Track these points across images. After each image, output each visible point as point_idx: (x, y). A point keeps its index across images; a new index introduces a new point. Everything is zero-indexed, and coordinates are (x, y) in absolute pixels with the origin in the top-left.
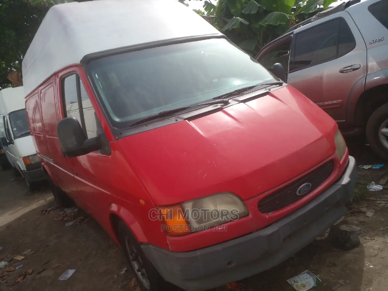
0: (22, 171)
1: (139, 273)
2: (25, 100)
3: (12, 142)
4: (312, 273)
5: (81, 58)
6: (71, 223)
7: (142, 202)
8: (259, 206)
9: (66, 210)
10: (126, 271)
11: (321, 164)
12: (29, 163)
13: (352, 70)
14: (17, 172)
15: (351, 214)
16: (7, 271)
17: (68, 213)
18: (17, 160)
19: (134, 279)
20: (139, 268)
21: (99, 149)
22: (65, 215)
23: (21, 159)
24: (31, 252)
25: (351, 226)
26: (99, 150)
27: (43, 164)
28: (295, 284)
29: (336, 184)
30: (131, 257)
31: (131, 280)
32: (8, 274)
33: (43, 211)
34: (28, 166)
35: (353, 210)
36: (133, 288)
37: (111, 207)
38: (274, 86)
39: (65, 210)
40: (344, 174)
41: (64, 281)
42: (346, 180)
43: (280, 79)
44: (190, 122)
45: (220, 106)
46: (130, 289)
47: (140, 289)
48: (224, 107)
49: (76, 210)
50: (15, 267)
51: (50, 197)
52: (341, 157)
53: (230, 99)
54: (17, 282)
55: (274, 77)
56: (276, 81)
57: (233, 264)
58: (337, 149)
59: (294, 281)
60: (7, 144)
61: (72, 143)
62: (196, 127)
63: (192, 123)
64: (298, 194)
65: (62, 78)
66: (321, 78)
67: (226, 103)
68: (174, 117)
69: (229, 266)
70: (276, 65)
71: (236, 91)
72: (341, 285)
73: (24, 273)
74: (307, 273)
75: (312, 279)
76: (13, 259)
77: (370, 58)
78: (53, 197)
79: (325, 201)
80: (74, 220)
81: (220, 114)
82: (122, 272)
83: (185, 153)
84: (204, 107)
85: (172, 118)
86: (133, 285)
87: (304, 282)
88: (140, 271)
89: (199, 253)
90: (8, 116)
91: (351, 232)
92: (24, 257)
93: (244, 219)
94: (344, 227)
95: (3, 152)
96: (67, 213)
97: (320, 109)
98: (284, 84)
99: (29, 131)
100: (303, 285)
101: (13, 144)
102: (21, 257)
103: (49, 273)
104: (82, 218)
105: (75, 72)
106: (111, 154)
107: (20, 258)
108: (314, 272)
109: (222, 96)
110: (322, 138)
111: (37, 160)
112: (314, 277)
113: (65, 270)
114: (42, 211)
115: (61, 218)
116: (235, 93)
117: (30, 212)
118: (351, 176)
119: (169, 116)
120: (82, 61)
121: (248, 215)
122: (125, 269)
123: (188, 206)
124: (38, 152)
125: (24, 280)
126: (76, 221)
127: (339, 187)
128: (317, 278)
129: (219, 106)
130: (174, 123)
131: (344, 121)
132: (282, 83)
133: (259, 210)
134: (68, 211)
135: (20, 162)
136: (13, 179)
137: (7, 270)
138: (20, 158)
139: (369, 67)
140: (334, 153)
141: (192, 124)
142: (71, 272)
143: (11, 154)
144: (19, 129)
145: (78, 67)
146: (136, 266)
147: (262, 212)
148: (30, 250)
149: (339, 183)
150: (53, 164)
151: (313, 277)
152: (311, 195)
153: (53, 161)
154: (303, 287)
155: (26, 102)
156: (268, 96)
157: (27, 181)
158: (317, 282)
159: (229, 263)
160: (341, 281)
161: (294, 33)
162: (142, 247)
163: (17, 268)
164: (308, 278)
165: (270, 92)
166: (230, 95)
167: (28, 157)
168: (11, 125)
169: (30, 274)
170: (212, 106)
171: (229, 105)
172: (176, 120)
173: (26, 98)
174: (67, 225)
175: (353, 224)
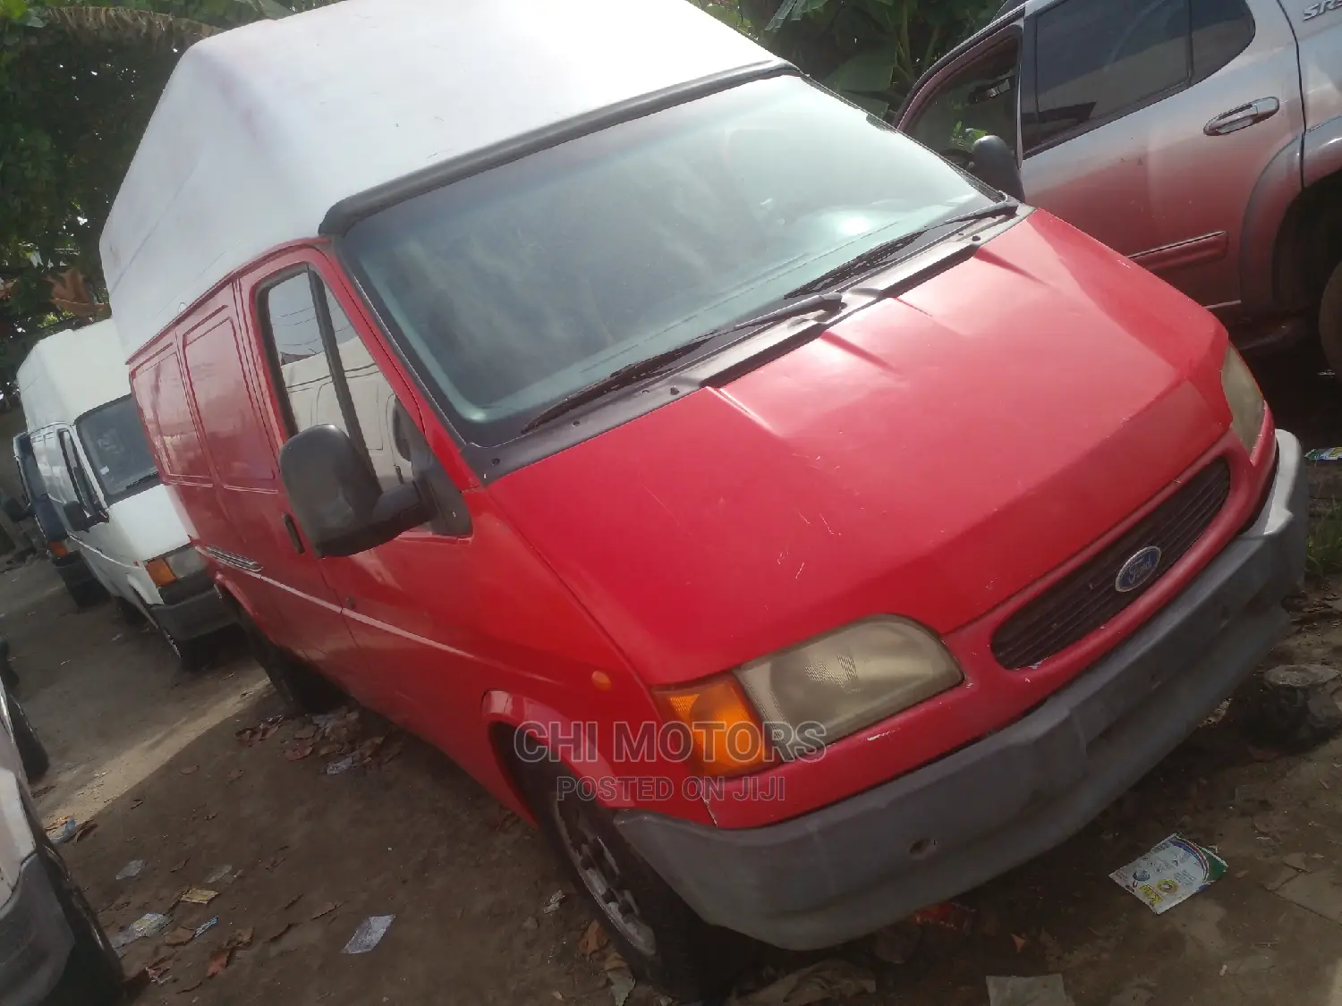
0: (151, 606)
1: (612, 905)
2: (127, 370)
3: (101, 516)
4: (1194, 841)
5: (320, 218)
6: (343, 765)
7: (600, 678)
8: (995, 647)
9: (319, 719)
10: (561, 902)
11: (1188, 474)
12: (170, 578)
13: (1249, 121)
14: (130, 612)
15: (1298, 627)
16: (168, 945)
17: (327, 731)
18: (128, 572)
19: (595, 925)
20: (609, 890)
21: (427, 521)
22: (318, 738)
23: (142, 568)
24: (233, 872)
25: (1303, 666)
26: (428, 524)
27: (219, 576)
28: (1140, 884)
29: (1245, 534)
30: (578, 859)
31: (586, 930)
32: (173, 954)
33: (244, 731)
34: (165, 588)
35: (1307, 610)
36: (596, 956)
37: (490, 703)
38: (989, 221)
39: (315, 722)
40: (1269, 499)
41: (362, 955)
42: (1276, 517)
43: (1004, 194)
44: (722, 390)
45: (815, 319)
46: (588, 958)
47: (619, 956)
48: (828, 322)
49: (353, 716)
50: (192, 928)
51: (258, 683)
52: (1252, 441)
53: (843, 290)
54: (209, 974)
55: (982, 190)
56: (990, 205)
57: (931, 849)
58: (1236, 417)
59: (1135, 876)
60: (83, 525)
61: (337, 511)
62: (744, 407)
63: (727, 394)
64: (1119, 589)
65: (258, 291)
66: (1141, 161)
67: (834, 306)
68: (665, 381)
69: (919, 857)
70: (981, 144)
71: (860, 258)
72: (1298, 869)
73: (228, 945)
74: (1175, 844)
75: (1196, 860)
76: (179, 901)
77: (1311, 71)
78: (267, 681)
79: (1216, 598)
80: (353, 750)
81: (817, 347)
82: (550, 908)
83: (722, 500)
84: (755, 334)
85: (657, 385)
86: (593, 946)
87: (1168, 875)
88: (614, 900)
89: (813, 824)
90: (75, 427)
91: (1311, 689)
92: (212, 894)
93: (951, 697)
94: (1282, 675)
95: (70, 549)
96: (324, 731)
97: (1145, 275)
98: (1023, 210)
99: (153, 470)
100: (1167, 887)
101: (107, 520)
102: (206, 892)
103: (308, 935)
104: (379, 740)
105: (305, 267)
106: (472, 533)
107: (201, 896)
108: (1197, 838)
109: (815, 283)
110: (1176, 385)
111: (193, 563)
112: (1198, 852)
113: (359, 919)
114: (240, 733)
115: (308, 752)
116: (857, 266)
117: (200, 739)
118: (1292, 504)
119: (645, 377)
120: (323, 228)
121: (962, 681)
122: (558, 895)
123: (758, 678)
124: (195, 536)
125: (231, 968)
126: (362, 755)
127: (1256, 545)
128: (1210, 858)
129: (810, 320)
130: (666, 401)
131: (1239, 302)
132: (1015, 208)
133: (999, 660)
134: (328, 723)
135: (139, 579)
136: (118, 637)
137: (168, 939)
138: (136, 564)
139: (1310, 102)
140: (1226, 429)
141: (726, 397)
142: (379, 926)
143: (103, 556)
144: (120, 469)
145: (314, 248)
146: (598, 886)
147: (1009, 667)
148: (230, 868)
149: (1253, 532)
150: (258, 576)
151: (1197, 857)
152: (1165, 584)
153: (256, 567)
154: (1166, 890)
155: (133, 375)
156: (973, 261)
157: (171, 639)
158: (1214, 868)
159: (918, 846)
160: (1295, 859)
161: (1027, 14)
162: (619, 822)
163: (200, 931)
164: (1182, 861)
165: (978, 246)
166: (842, 275)
167: (164, 557)
168: (89, 459)
169: (249, 945)
170: (784, 325)
171: (844, 312)
172: (674, 392)
173: (127, 363)
174: (332, 770)
175: (1311, 661)
